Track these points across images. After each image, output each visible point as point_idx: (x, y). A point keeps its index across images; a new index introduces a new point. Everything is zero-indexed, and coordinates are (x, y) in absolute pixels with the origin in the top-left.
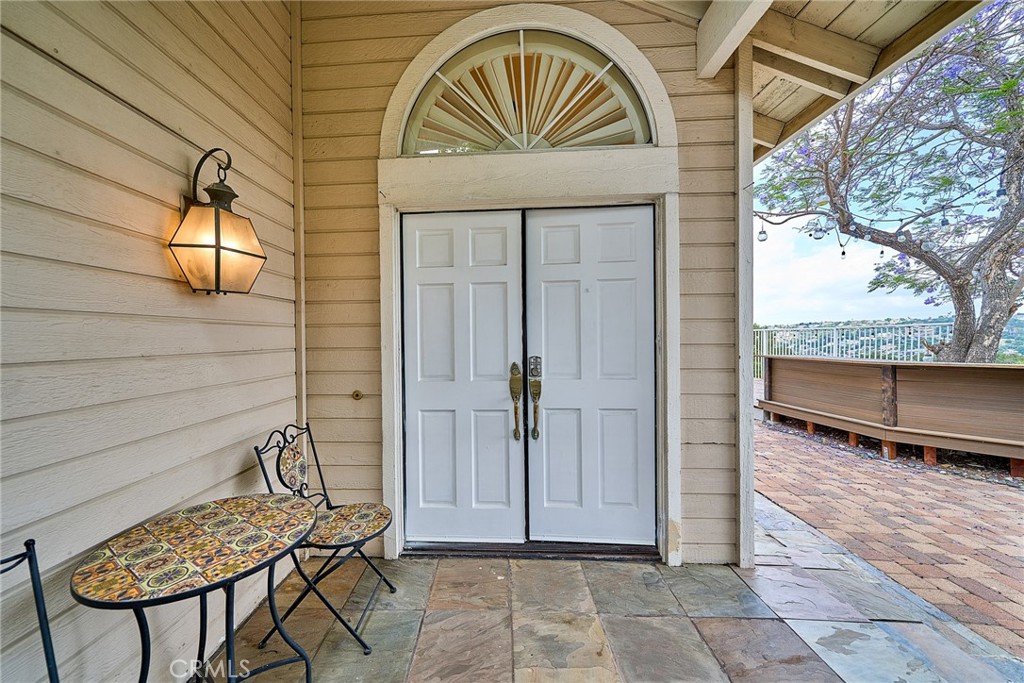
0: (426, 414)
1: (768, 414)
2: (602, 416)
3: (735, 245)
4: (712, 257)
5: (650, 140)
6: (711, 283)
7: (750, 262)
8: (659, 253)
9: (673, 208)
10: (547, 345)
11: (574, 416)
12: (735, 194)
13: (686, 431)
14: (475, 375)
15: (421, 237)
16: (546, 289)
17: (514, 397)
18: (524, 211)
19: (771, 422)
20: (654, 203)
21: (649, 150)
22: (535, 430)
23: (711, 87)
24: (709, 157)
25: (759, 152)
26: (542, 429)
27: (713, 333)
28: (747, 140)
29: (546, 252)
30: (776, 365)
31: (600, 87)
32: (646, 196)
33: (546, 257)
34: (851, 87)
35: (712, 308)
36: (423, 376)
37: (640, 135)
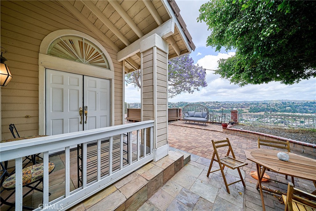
0: (53, 120)
1: (128, 120)
2: (100, 118)
3: (122, 89)
4: (119, 90)
5: (109, 69)
6: (119, 94)
7: (124, 92)
8: (111, 88)
9: (113, 81)
10: (89, 104)
11: (95, 118)
12: (122, 81)
13: (115, 118)
14: (70, 110)
15: (52, 76)
16: (89, 92)
17: (81, 115)
18: (83, 76)
19: (128, 121)
20: (110, 80)
21: (109, 71)
22: (86, 121)
23: (119, 63)
24: (118, 74)
25: (125, 73)
26: (87, 121)
27: (119, 102)
28: (124, 71)
29: (89, 85)
30: (129, 110)
31: (100, 56)
32: (109, 78)
33: (89, 86)
34: (136, 70)
35: (119, 98)
36: (52, 111)
37: (107, 67)
